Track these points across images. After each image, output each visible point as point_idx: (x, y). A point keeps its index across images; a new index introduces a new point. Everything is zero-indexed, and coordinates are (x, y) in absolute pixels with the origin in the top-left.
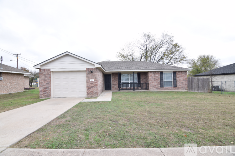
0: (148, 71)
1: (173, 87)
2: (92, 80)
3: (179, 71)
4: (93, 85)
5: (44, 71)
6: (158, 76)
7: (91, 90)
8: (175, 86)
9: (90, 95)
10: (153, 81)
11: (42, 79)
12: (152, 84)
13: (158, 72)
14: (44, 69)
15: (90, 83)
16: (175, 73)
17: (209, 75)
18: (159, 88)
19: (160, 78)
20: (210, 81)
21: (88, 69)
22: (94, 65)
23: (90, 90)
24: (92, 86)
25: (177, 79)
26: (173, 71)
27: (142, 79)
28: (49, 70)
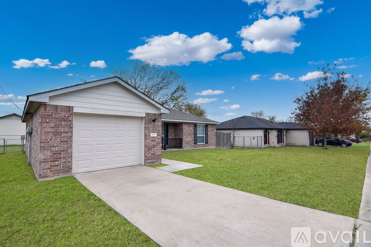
0: (182, 123)
1: (204, 143)
2: (153, 134)
3: (210, 124)
4: (155, 143)
5: (56, 111)
6: (192, 128)
7: (152, 152)
8: (207, 143)
9: (150, 161)
10: (187, 135)
11: (49, 130)
12: (187, 140)
13: (192, 123)
14: (57, 106)
15: (151, 139)
16: (207, 126)
17: (231, 129)
18: (193, 144)
19: (193, 132)
20: (232, 136)
21: (147, 114)
22: (159, 109)
23: (150, 152)
24: (153, 145)
25: (209, 133)
26: (206, 124)
27: (170, 133)
28: (70, 109)
